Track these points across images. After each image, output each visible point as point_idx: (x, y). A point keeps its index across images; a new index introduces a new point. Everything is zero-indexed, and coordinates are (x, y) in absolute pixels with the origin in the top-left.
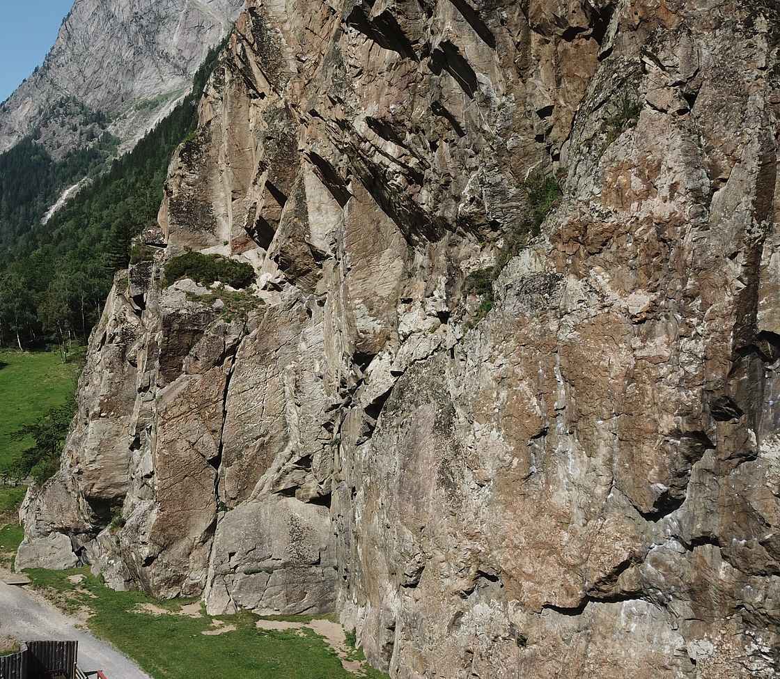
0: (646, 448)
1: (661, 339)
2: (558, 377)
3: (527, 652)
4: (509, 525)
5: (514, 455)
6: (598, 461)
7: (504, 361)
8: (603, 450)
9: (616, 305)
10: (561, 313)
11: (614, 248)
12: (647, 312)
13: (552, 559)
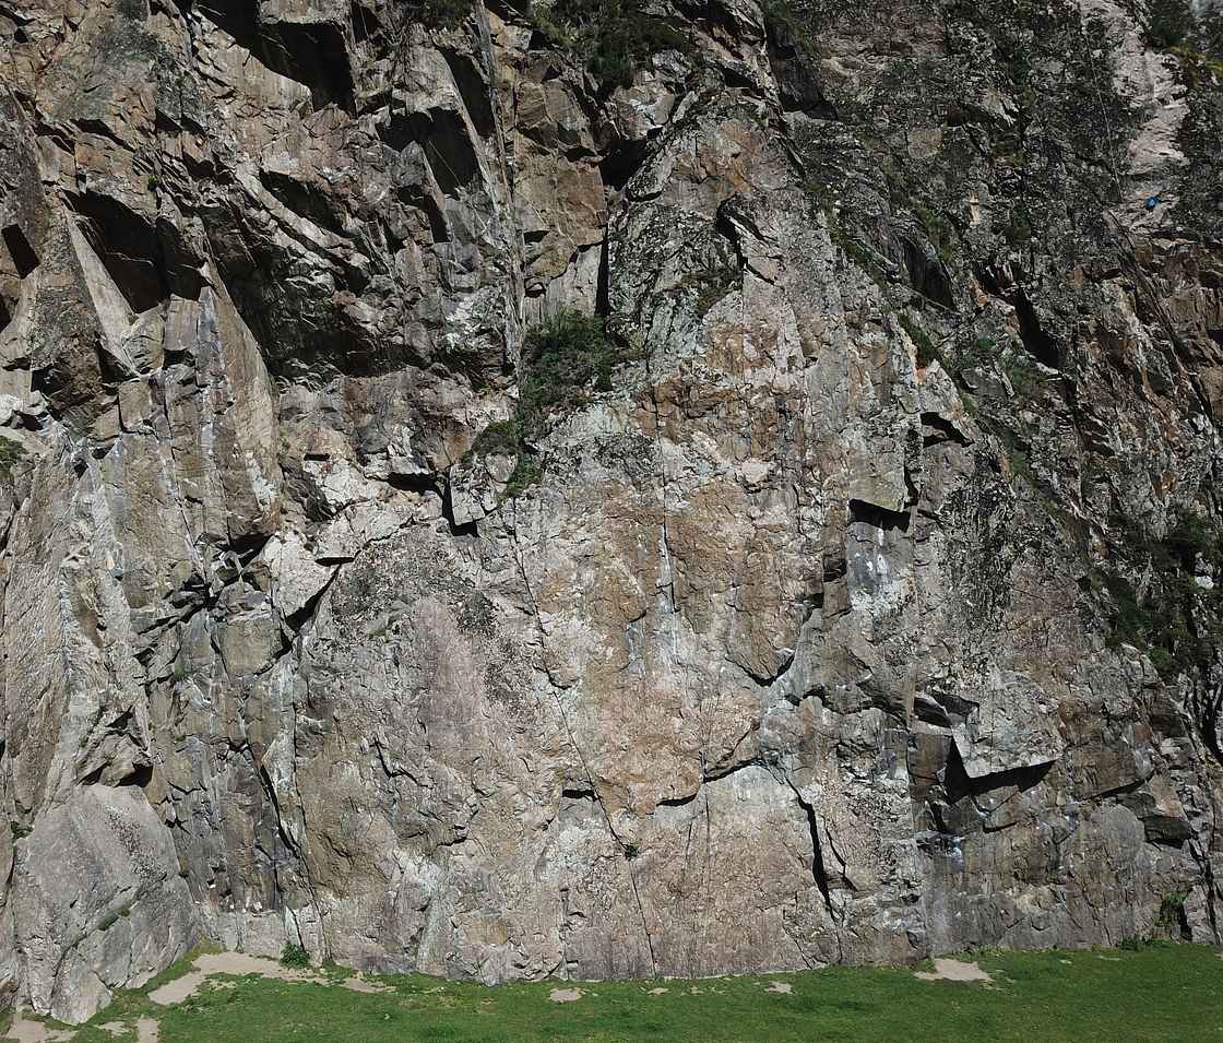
0: (767, 616)
1: (778, 508)
2: (664, 550)
3: (639, 861)
4: (607, 725)
5: (607, 644)
6: (711, 636)
7: (588, 536)
8: (718, 624)
9: (730, 473)
10: (665, 480)
11: (723, 413)
12: (765, 481)
13: (664, 751)
